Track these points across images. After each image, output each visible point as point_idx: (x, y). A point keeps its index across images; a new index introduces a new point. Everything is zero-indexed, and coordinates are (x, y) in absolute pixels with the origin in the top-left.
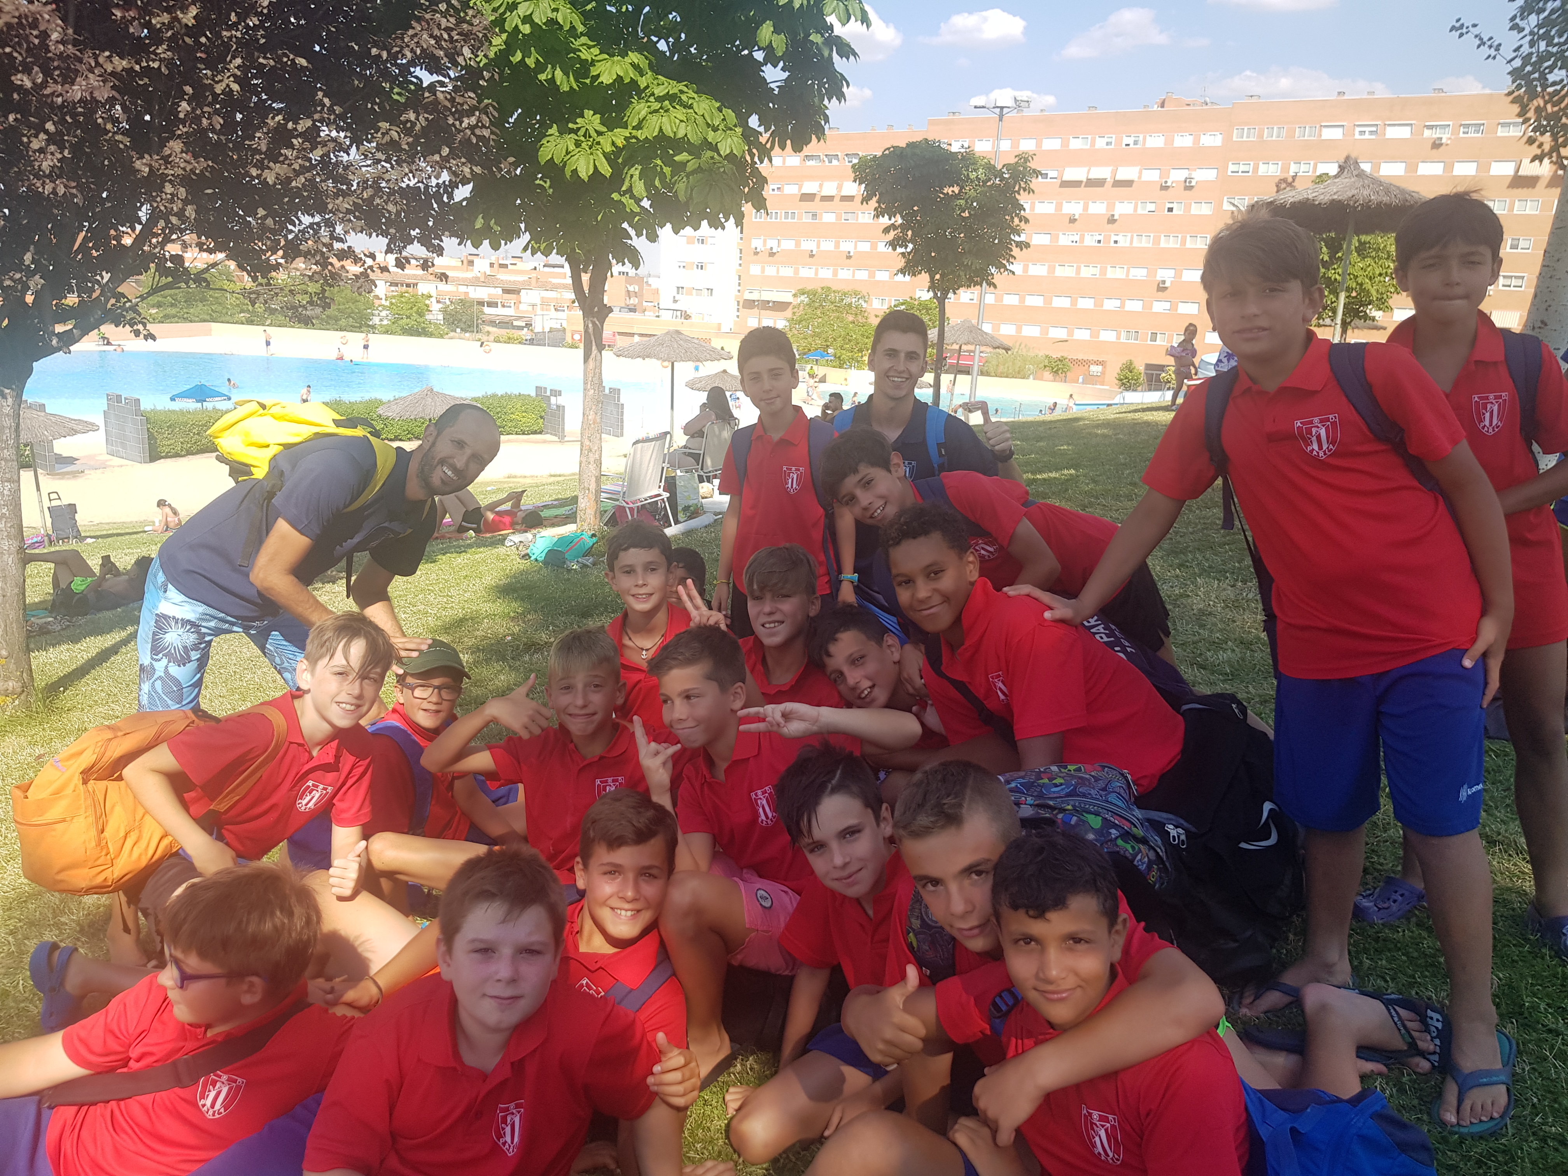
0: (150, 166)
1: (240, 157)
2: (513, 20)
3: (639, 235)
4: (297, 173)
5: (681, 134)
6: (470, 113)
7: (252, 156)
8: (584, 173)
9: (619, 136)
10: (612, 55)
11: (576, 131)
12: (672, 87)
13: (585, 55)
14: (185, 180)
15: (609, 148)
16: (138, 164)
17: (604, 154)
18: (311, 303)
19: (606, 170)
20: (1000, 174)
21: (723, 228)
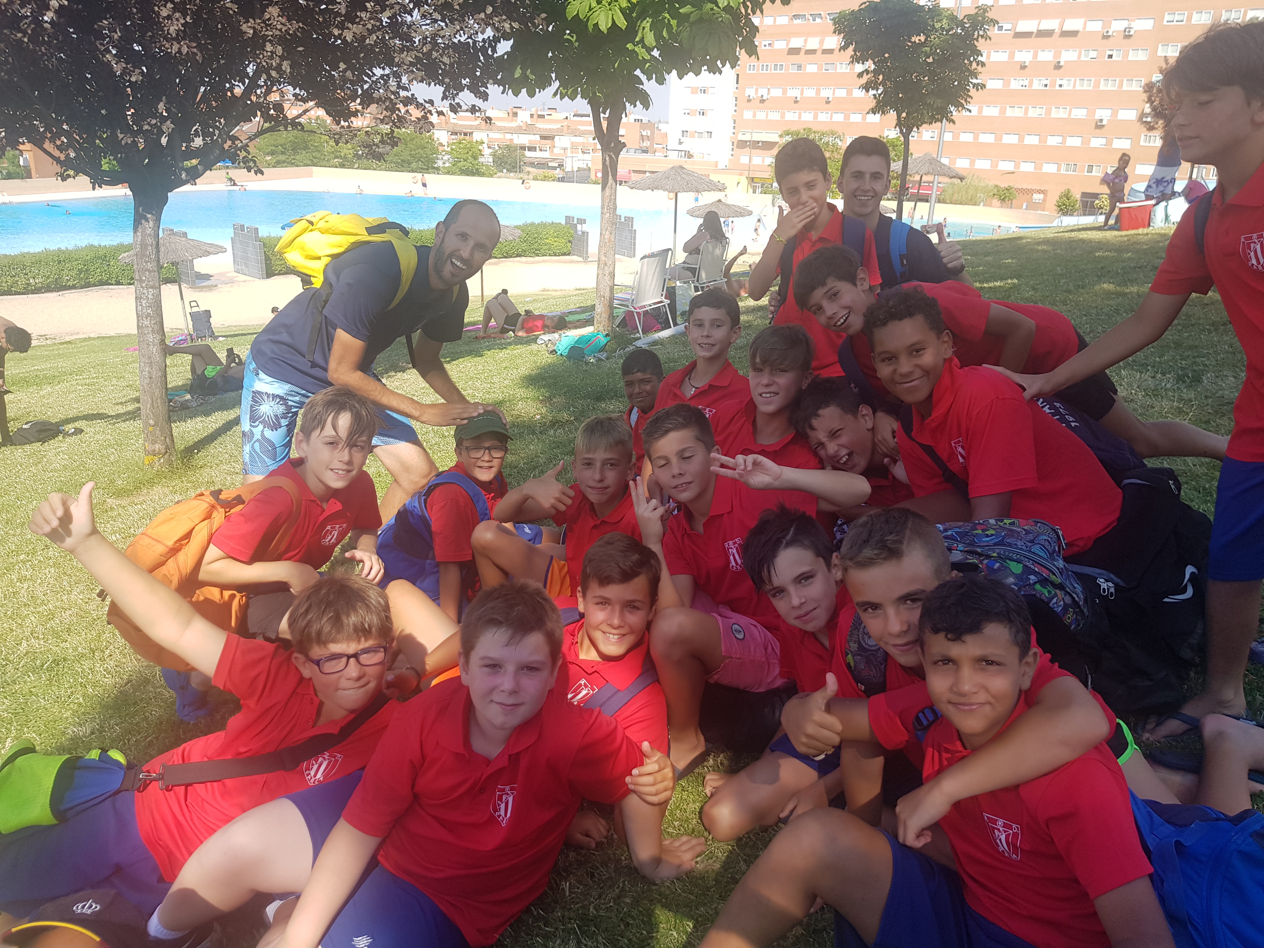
0: (254, 28)
1: (325, 19)
3: (649, 79)
4: (371, 32)
7: (334, 18)
8: (604, 27)
14: (282, 40)
15: (625, 5)
16: (244, 27)
17: (621, 9)
18: (382, 142)
19: (622, 23)
20: (961, 24)
21: (720, 73)
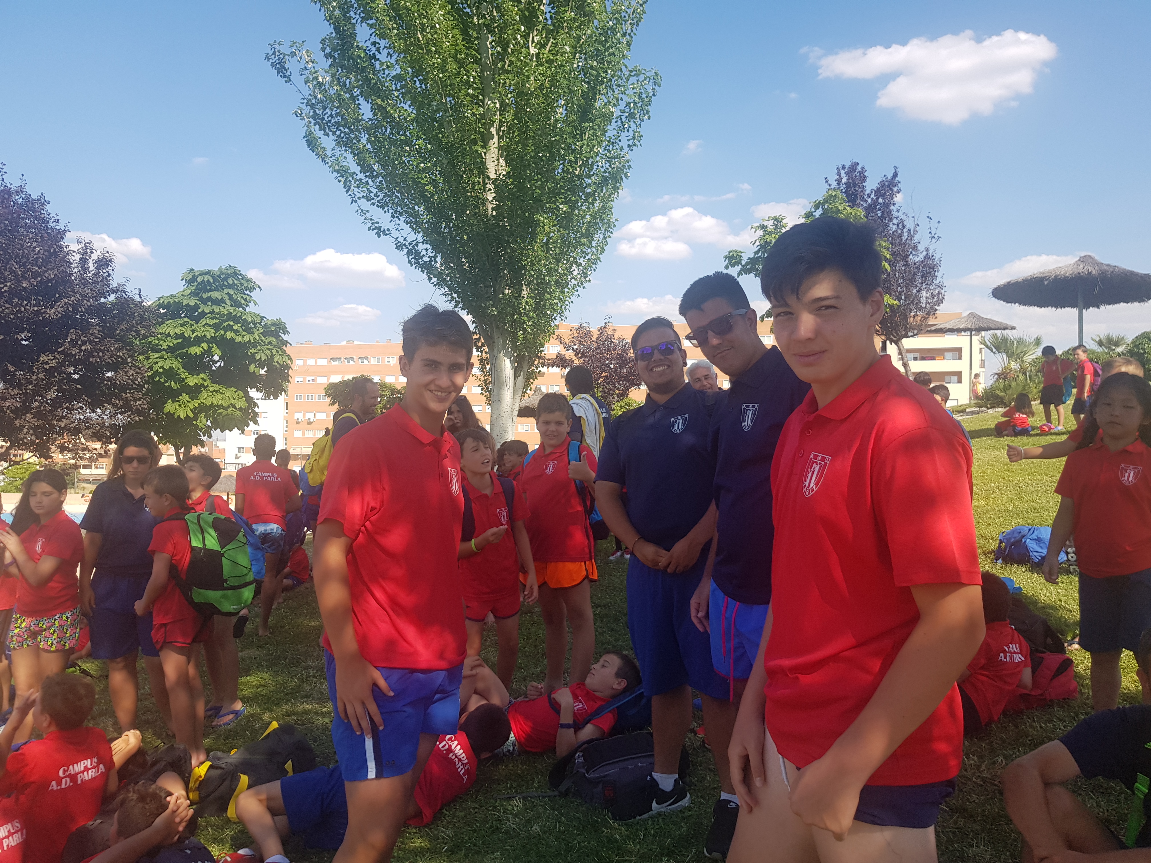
2: (156, 368)
5: (220, 403)
6: (139, 400)
8: (182, 417)
9: (196, 403)
10: (193, 375)
11: (179, 401)
12: (216, 387)
13: (183, 376)
15: (192, 408)
19: (191, 415)
